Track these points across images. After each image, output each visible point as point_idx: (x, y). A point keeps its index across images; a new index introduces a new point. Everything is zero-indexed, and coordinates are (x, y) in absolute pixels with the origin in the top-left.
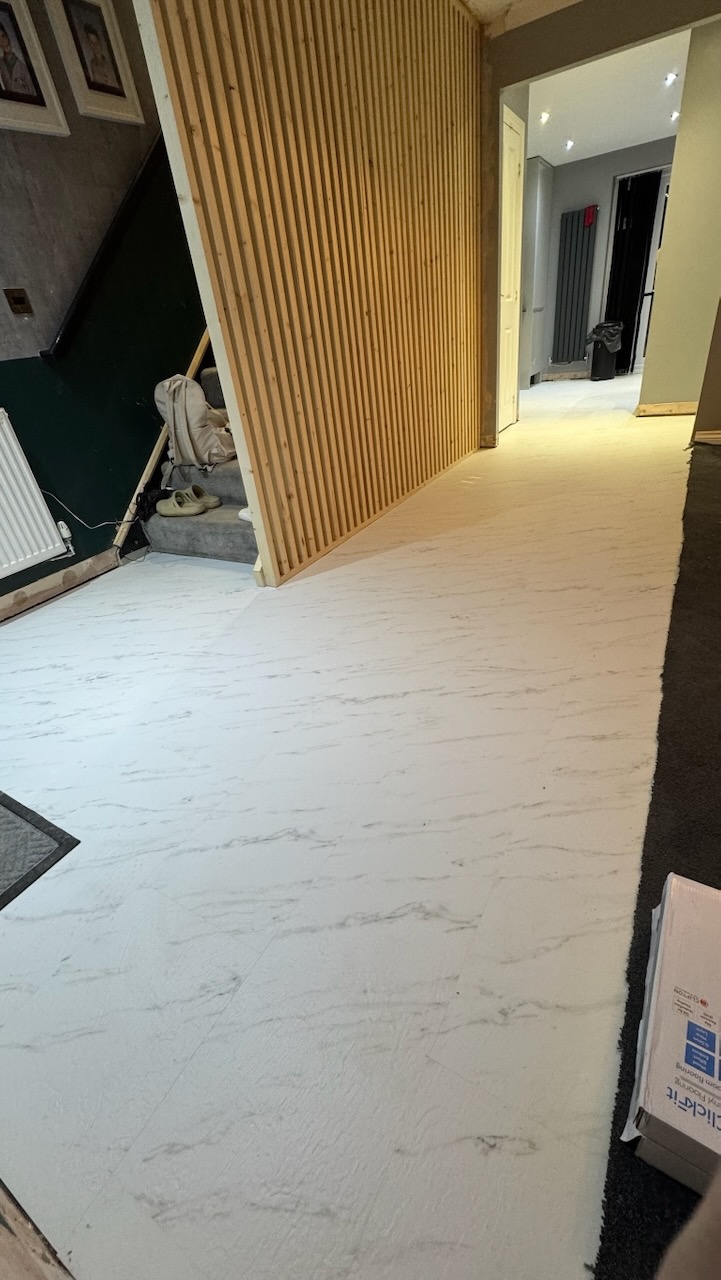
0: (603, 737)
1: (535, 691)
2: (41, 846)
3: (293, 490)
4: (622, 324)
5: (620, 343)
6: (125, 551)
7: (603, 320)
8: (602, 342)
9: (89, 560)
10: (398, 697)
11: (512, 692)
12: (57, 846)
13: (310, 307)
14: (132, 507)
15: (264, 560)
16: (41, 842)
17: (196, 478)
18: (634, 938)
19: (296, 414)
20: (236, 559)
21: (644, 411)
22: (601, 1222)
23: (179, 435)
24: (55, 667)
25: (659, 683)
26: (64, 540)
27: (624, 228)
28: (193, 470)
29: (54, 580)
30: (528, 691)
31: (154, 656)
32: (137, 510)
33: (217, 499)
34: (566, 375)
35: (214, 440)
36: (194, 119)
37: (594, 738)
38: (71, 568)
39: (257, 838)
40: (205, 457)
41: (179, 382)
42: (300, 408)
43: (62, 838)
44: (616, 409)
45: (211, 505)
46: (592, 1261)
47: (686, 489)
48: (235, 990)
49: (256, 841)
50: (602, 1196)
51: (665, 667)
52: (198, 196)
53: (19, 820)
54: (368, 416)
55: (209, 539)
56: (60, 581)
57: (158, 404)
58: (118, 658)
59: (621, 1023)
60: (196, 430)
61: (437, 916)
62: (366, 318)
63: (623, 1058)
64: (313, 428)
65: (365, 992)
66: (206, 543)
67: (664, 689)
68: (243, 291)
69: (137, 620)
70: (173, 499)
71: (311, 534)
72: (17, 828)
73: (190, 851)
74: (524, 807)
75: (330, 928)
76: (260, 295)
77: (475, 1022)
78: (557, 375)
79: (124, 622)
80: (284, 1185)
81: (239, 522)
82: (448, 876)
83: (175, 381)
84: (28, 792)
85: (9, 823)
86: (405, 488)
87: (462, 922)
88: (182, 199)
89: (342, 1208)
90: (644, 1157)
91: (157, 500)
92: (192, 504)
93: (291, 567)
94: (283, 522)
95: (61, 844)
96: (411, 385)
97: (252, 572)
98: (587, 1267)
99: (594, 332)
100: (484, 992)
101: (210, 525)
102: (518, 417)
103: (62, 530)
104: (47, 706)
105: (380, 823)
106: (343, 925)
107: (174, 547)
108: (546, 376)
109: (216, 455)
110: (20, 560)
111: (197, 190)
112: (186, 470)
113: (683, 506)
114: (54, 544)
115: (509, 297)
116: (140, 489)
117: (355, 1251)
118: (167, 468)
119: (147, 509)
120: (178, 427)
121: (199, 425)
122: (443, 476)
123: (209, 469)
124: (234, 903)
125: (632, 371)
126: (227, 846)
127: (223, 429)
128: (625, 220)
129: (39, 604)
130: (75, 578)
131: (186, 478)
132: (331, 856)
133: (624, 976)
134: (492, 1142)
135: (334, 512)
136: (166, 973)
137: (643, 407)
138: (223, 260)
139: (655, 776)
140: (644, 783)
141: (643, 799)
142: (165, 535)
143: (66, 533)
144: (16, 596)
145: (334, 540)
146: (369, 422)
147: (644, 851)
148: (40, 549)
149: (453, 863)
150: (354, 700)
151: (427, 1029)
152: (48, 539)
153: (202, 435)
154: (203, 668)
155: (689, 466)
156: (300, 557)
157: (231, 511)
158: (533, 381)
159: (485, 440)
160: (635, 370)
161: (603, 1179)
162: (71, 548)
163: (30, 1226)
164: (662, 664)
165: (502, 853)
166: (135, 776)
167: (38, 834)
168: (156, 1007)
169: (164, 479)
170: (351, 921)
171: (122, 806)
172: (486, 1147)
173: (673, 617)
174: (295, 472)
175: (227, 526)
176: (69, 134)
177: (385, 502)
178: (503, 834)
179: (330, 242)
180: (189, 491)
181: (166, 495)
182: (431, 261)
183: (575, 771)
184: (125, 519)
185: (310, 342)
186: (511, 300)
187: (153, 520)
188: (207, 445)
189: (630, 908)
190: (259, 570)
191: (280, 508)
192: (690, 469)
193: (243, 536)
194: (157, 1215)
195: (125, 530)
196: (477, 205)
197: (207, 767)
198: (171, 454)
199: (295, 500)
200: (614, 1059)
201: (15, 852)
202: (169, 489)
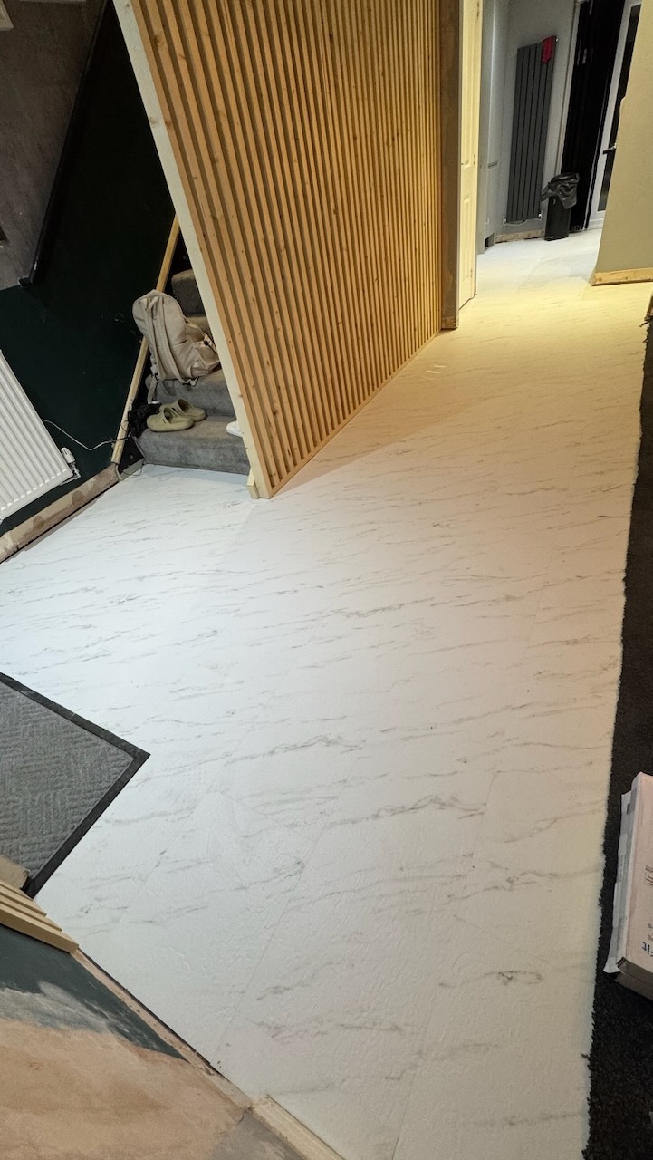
0: (575, 642)
1: (514, 598)
2: (119, 759)
3: (277, 406)
4: (577, 176)
5: (575, 199)
6: (122, 467)
7: (559, 172)
8: (557, 198)
9: (93, 479)
10: (395, 609)
11: (494, 600)
12: (132, 759)
13: (281, 217)
14: (124, 424)
15: (256, 474)
16: (118, 756)
17: (182, 393)
18: (608, 819)
19: (275, 330)
20: (226, 470)
21: (600, 280)
22: (592, 1027)
23: (161, 352)
24: (87, 590)
25: (622, 587)
26: (69, 465)
27: (584, 62)
28: (177, 385)
29: (65, 502)
30: (508, 598)
31: (172, 576)
32: (129, 427)
33: (202, 412)
34: (520, 234)
35: (194, 354)
36: (158, 29)
37: (568, 643)
38: (78, 489)
39: (295, 745)
40: (188, 372)
41: (155, 299)
42: (279, 325)
43: (134, 752)
44: (572, 276)
45: (197, 418)
46: (587, 1051)
47: (642, 374)
48: (301, 872)
49: (295, 748)
50: (592, 1010)
51: (627, 571)
52: (169, 119)
53: (94, 737)
54: (340, 320)
55: (200, 452)
56: (71, 502)
57: (137, 321)
58: (141, 578)
59: (601, 886)
60: (177, 347)
61: (451, 805)
62: (334, 216)
63: (603, 912)
64: (291, 343)
65: (402, 869)
66: (198, 457)
67: (627, 593)
68: (219, 214)
69: (148, 539)
70: (162, 416)
71: (295, 445)
72: (95, 744)
73: (242, 759)
74: (513, 709)
75: (367, 819)
76: (236, 216)
77: (489, 889)
78: (512, 236)
79: (138, 541)
80: (363, 1011)
81: (227, 436)
82: (456, 772)
83: (152, 298)
84: (95, 711)
85: (87, 740)
86: (375, 383)
87: (470, 810)
88: (154, 122)
89: (406, 1025)
90: (623, 984)
91: (147, 416)
92: (179, 418)
93: (280, 478)
94: (271, 438)
95: (135, 758)
96: (377, 278)
97: (245, 483)
98: (584, 1056)
99: (549, 186)
100: (494, 866)
101: (202, 439)
102: (475, 291)
103: (66, 456)
104: (89, 629)
105: (394, 728)
106: (376, 816)
107: (167, 459)
108: (499, 237)
109: (198, 369)
110: (35, 489)
111: (168, 112)
112: (170, 384)
113: (640, 394)
114: (61, 470)
115: (467, 162)
116: (128, 406)
117: (420, 1053)
118: (152, 383)
119: (138, 426)
120: (160, 344)
121: (180, 341)
122: (409, 365)
123: (193, 383)
124: (287, 802)
125: (586, 227)
126: (272, 753)
127: (202, 342)
128: (585, 52)
129: (55, 525)
130: (82, 497)
131: (170, 391)
132: (358, 758)
133: (601, 849)
134: (509, 976)
135: (314, 419)
136: (244, 861)
137: (599, 275)
138: (198, 184)
139: (622, 678)
140: (612, 683)
141: (612, 698)
142: (158, 448)
143: (70, 459)
144: (35, 521)
145: (315, 445)
146: (341, 325)
147: (614, 745)
148: (50, 477)
149: (459, 760)
150: (357, 613)
151: (453, 895)
152: (55, 466)
153: (182, 351)
154: (218, 587)
155: (644, 346)
156: (287, 467)
157: (218, 424)
158: (488, 243)
159: (445, 321)
160: (589, 226)
161: (592, 999)
162: (76, 472)
163: (189, 1049)
164: (624, 567)
165: (497, 751)
166: (182, 694)
167: (114, 750)
168: (243, 888)
169: (149, 394)
170: (383, 813)
171: (177, 721)
172: (506, 979)
173: (633, 519)
174: (279, 388)
175: (216, 441)
176: (12, 26)
177: (357, 401)
178: (497, 733)
179: (297, 140)
180: (176, 405)
181: (154, 410)
182: (393, 139)
183: (553, 675)
184: (118, 438)
185: (284, 253)
186: (469, 165)
187: (145, 435)
188: (187, 362)
189: (603, 794)
190: (252, 484)
191: (268, 425)
192: (646, 349)
193: (233, 449)
194: (276, 1035)
195: (121, 447)
196: (436, 63)
197: (241, 682)
198: (154, 369)
199: (280, 416)
200: (596, 913)
201: (99, 765)
202: (154, 403)
